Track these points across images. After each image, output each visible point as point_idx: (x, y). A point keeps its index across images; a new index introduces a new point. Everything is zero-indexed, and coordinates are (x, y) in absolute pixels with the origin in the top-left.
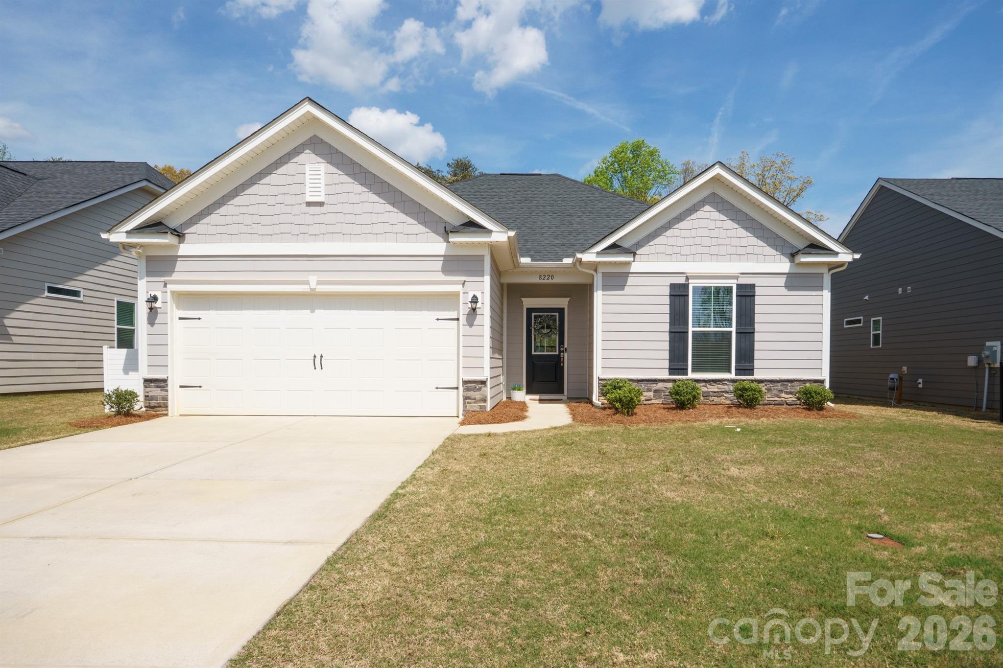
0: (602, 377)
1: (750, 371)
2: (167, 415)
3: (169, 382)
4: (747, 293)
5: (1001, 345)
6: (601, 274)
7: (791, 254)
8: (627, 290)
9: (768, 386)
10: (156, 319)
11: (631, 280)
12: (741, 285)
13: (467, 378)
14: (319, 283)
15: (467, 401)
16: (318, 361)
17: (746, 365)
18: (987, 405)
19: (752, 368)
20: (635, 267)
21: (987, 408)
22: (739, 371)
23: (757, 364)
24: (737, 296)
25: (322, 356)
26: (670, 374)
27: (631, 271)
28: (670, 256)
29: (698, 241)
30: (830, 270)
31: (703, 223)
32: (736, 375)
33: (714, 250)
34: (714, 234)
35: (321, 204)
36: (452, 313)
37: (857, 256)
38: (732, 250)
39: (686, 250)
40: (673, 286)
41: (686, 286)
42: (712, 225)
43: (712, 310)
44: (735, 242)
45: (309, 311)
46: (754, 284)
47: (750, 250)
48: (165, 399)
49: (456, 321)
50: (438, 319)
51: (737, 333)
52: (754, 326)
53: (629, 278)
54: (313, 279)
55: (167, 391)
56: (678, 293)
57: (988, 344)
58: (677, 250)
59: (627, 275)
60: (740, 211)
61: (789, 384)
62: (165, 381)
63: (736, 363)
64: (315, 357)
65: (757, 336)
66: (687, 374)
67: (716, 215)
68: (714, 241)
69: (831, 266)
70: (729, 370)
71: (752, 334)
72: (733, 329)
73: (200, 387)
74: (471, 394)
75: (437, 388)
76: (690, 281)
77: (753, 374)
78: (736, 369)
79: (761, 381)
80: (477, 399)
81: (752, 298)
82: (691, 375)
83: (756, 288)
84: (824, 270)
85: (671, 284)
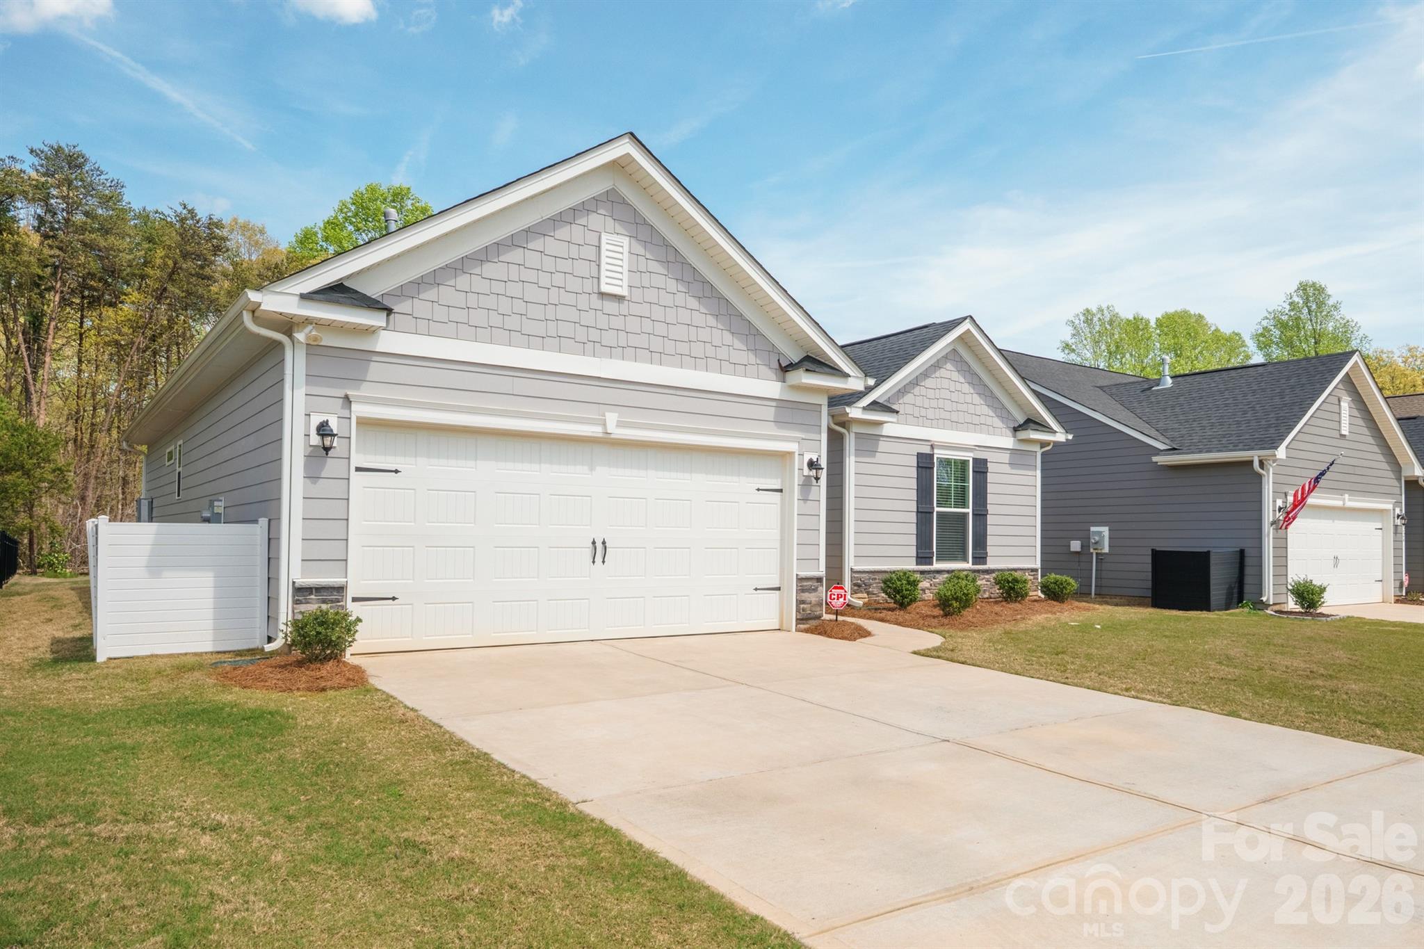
0: (857, 568)
1: (985, 560)
3: (348, 592)
4: (981, 468)
5: (1109, 530)
6: (854, 434)
7: (1014, 428)
8: (879, 458)
9: (999, 576)
10: (322, 471)
11: (883, 445)
12: (975, 458)
13: (803, 574)
14: (620, 424)
15: (802, 606)
16: (599, 550)
17: (981, 552)
18: (1095, 591)
19: (985, 556)
20: (887, 430)
21: (1095, 594)
22: (975, 560)
23: (989, 551)
24: (974, 471)
25: (604, 543)
26: (917, 564)
27: (883, 434)
28: (917, 420)
29: (941, 403)
30: (1042, 447)
31: (945, 383)
32: (973, 564)
33: (954, 417)
34: (954, 397)
35: (619, 298)
36: (774, 481)
37: (1070, 437)
38: (968, 418)
39: (930, 414)
40: (920, 455)
41: (931, 456)
42: (952, 386)
43: (953, 486)
44: (971, 409)
45: (586, 468)
46: (986, 460)
47: (983, 420)
49: (779, 493)
50: (758, 490)
51: (973, 514)
52: (986, 507)
53: (880, 442)
54: (612, 418)
56: (925, 463)
57: (1093, 529)
58: (923, 412)
59: (878, 437)
62: (338, 590)
63: (972, 549)
64: (594, 543)
65: (990, 518)
66: (932, 565)
67: (956, 376)
68: (954, 406)
69: (1043, 444)
70: (967, 559)
71: (985, 516)
72: (970, 510)
73: (394, 599)
74: (806, 596)
75: (756, 589)
76: (936, 451)
77: (987, 563)
78: (973, 558)
79: (992, 571)
80: (813, 602)
81: (985, 474)
82: (937, 566)
83: (989, 465)
84: (1037, 448)
85: (918, 453)
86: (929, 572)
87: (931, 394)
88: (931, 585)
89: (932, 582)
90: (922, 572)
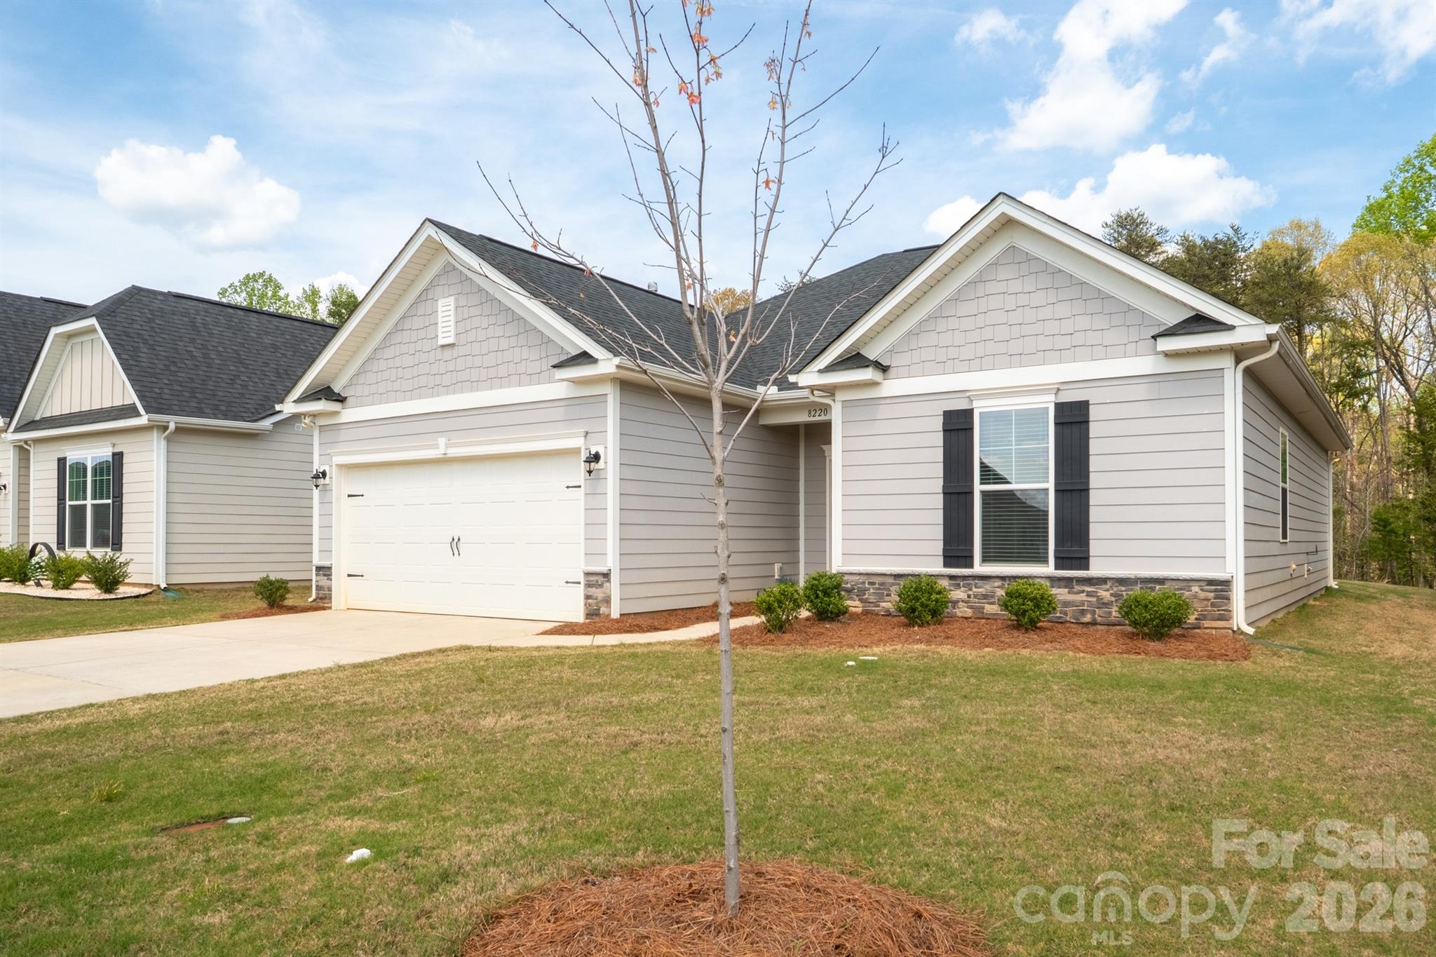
0: (842, 569)
1: (1083, 562)
2: (330, 608)
3: (333, 570)
4: (1074, 419)
6: (840, 404)
7: (1154, 338)
9: (1115, 589)
11: (882, 412)
12: (1063, 404)
13: (588, 568)
14: (450, 445)
15: (588, 601)
16: (455, 543)
17: (1075, 550)
19: (1085, 556)
20: (887, 389)
22: (1061, 562)
23: (1095, 548)
24: (1056, 424)
25: (459, 540)
26: (946, 565)
27: (881, 396)
28: (945, 366)
29: (987, 334)
30: (1238, 361)
31: (996, 302)
32: (1056, 569)
33: (1015, 347)
34: (1015, 317)
35: (452, 345)
37: (1273, 329)
38: (1046, 343)
39: (968, 352)
40: (948, 415)
41: (969, 413)
42: (1010, 302)
43: (1014, 451)
44: (1053, 327)
46: (1088, 401)
47: (1078, 339)
48: (330, 589)
50: (568, 487)
51: (1057, 491)
52: (1088, 478)
53: (880, 407)
54: (442, 440)
55: (331, 580)
56: (957, 427)
58: (953, 353)
59: (875, 402)
60: (1060, 271)
61: (1158, 587)
62: (330, 568)
63: (1056, 546)
65: (1094, 497)
66: (971, 566)
67: (1017, 285)
68: (1016, 331)
69: (1237, 354)
70: (1043, 560)
71: (1083, 493)
72: (1050, 485)
73: (362, 575)
74: (592, 591)
75: (567, 582)
76: (975, 404)
77: (1087, 568)
78: (1056, 558)
79: (1102, 581)
80: (599, 598)
81: (1083, 426)
82: (979, 568)
83: (1091, 408)
84: (1227, 362)
85: (945, 412)
86: (965, 577)
87: (967, 323)
88: (969, 596)
89: (970, 593)
90: (951, 577)
